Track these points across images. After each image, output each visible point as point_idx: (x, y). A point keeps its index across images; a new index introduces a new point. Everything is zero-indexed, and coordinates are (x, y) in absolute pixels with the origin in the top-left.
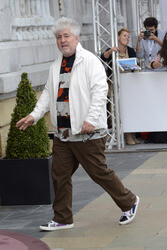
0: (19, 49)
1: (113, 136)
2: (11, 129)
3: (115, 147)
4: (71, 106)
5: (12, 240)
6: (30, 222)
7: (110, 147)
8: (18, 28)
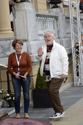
0: (41, 43)
1: (80, 79)
2: (38, 77)
3: (80, 84)
4: (50, 66)
5: (38, 123)
6: (46, 115)
7: (78, 84)
8: (40, 35)
